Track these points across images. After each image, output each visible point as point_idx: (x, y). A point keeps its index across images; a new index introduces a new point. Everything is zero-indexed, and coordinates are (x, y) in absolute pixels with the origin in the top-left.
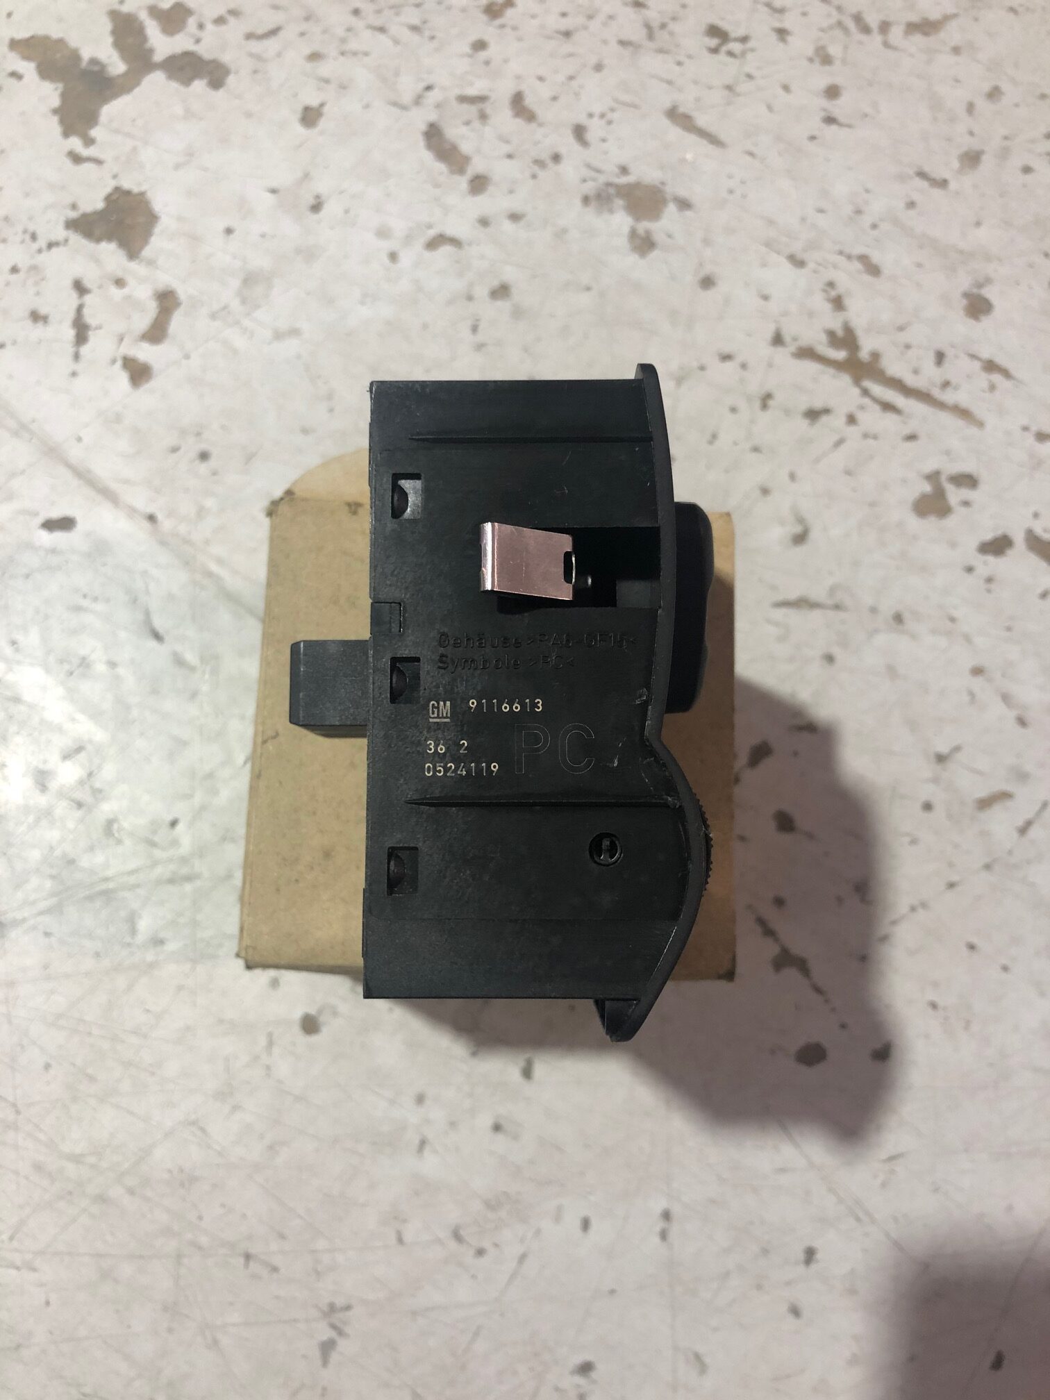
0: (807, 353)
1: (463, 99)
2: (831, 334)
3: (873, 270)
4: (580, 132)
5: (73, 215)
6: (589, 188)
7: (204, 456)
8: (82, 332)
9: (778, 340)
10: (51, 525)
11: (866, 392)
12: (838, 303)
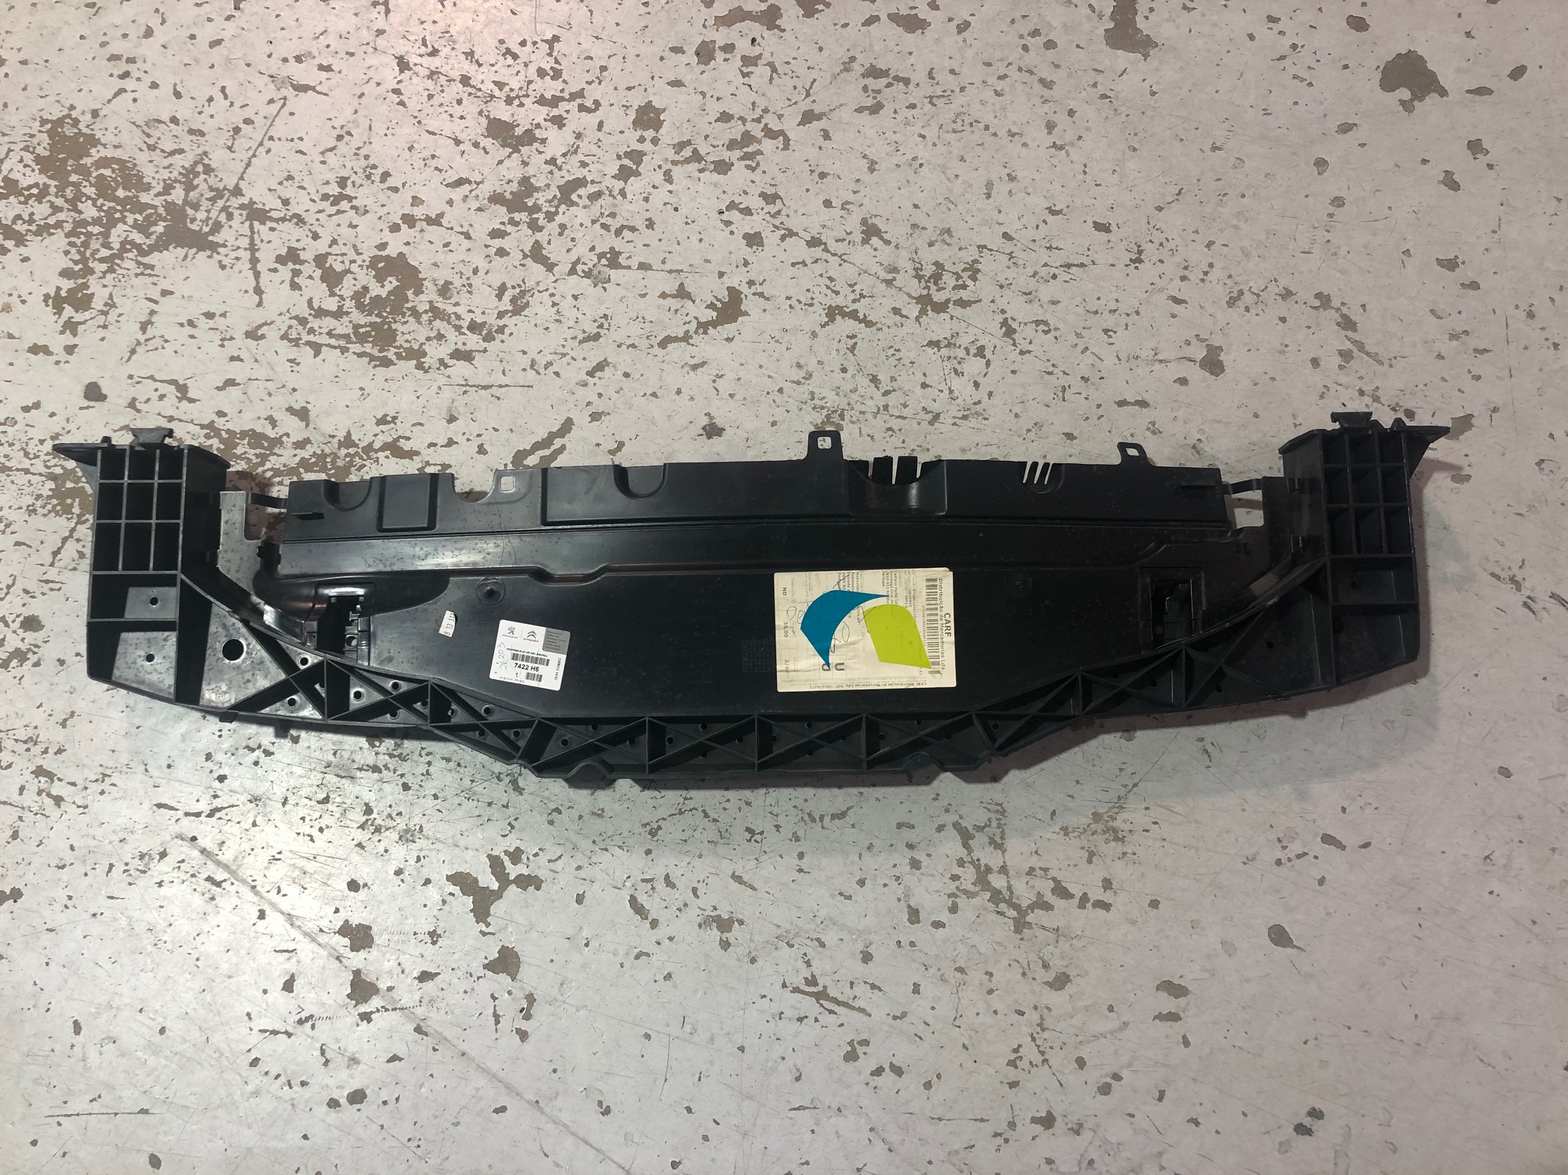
0: (796, 990)
1: (643, 881)
2: (806, 979)
3: (823, 945)
4: (695, 891)
5: (487, 962)
6: (699, 920)
7: (555, 1071)
8: (497, 1018)
9: (784, 985)
10: (497, 1111)
11: (822, 1005)
12: (808, 964)
